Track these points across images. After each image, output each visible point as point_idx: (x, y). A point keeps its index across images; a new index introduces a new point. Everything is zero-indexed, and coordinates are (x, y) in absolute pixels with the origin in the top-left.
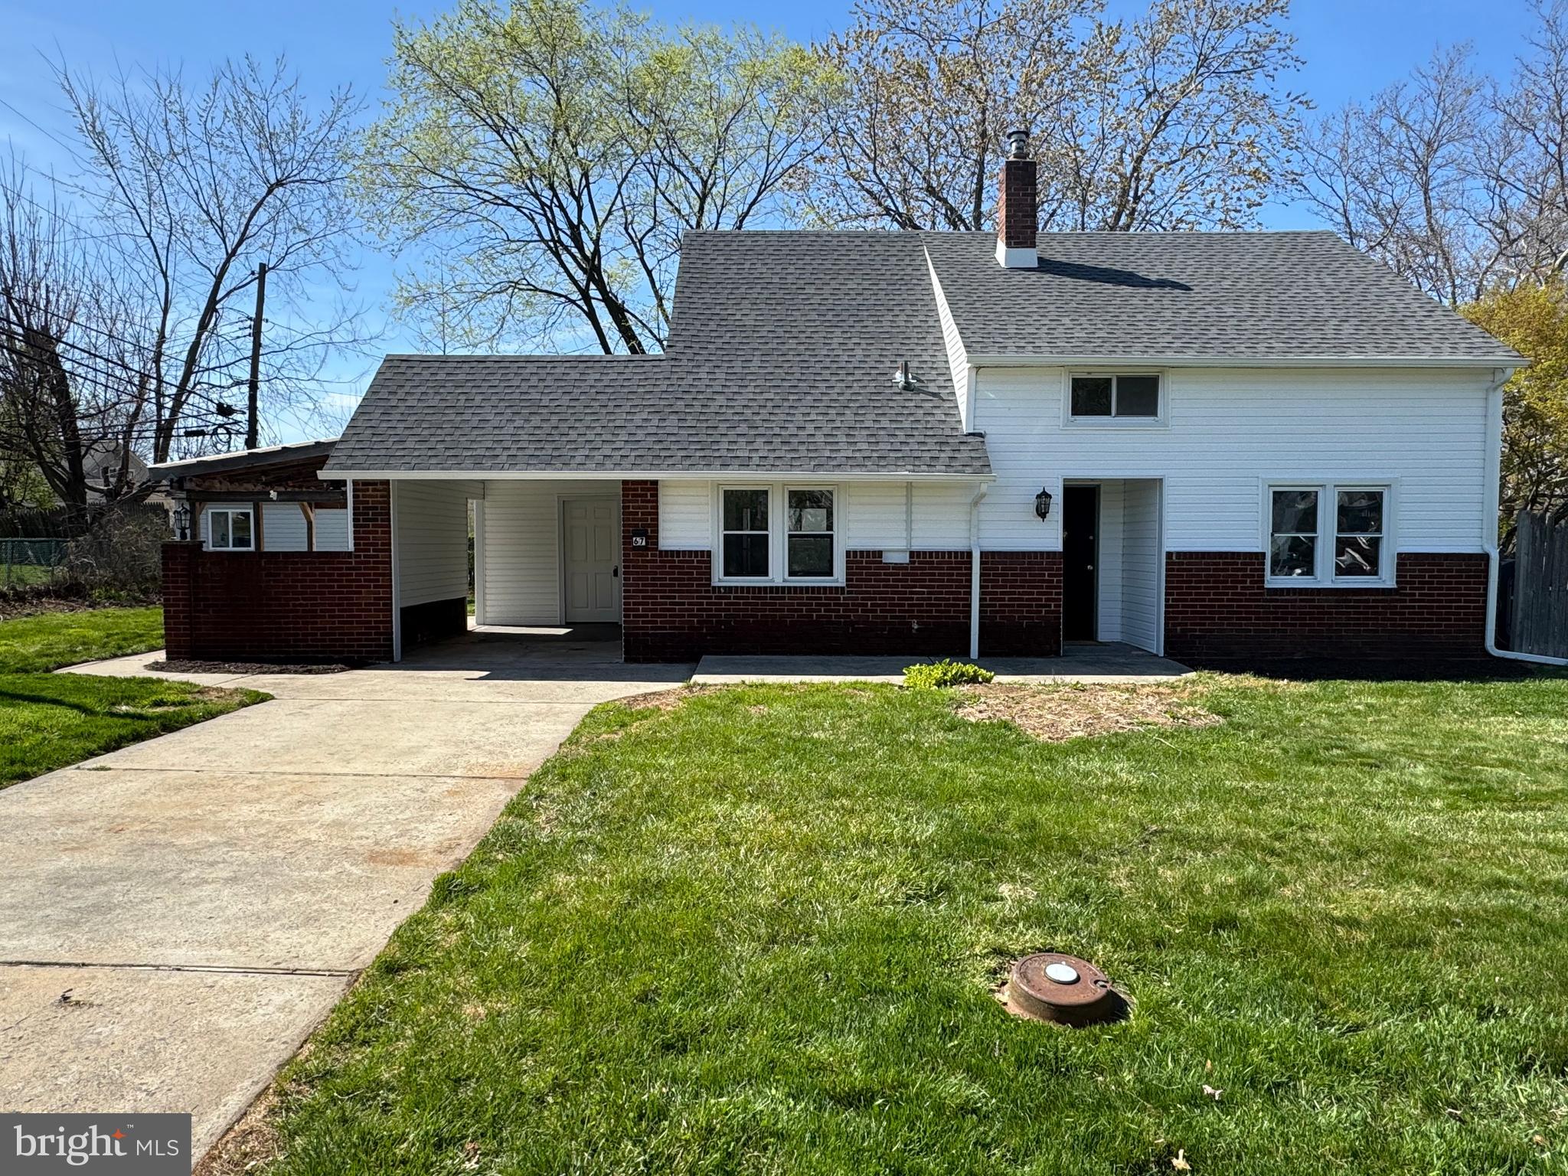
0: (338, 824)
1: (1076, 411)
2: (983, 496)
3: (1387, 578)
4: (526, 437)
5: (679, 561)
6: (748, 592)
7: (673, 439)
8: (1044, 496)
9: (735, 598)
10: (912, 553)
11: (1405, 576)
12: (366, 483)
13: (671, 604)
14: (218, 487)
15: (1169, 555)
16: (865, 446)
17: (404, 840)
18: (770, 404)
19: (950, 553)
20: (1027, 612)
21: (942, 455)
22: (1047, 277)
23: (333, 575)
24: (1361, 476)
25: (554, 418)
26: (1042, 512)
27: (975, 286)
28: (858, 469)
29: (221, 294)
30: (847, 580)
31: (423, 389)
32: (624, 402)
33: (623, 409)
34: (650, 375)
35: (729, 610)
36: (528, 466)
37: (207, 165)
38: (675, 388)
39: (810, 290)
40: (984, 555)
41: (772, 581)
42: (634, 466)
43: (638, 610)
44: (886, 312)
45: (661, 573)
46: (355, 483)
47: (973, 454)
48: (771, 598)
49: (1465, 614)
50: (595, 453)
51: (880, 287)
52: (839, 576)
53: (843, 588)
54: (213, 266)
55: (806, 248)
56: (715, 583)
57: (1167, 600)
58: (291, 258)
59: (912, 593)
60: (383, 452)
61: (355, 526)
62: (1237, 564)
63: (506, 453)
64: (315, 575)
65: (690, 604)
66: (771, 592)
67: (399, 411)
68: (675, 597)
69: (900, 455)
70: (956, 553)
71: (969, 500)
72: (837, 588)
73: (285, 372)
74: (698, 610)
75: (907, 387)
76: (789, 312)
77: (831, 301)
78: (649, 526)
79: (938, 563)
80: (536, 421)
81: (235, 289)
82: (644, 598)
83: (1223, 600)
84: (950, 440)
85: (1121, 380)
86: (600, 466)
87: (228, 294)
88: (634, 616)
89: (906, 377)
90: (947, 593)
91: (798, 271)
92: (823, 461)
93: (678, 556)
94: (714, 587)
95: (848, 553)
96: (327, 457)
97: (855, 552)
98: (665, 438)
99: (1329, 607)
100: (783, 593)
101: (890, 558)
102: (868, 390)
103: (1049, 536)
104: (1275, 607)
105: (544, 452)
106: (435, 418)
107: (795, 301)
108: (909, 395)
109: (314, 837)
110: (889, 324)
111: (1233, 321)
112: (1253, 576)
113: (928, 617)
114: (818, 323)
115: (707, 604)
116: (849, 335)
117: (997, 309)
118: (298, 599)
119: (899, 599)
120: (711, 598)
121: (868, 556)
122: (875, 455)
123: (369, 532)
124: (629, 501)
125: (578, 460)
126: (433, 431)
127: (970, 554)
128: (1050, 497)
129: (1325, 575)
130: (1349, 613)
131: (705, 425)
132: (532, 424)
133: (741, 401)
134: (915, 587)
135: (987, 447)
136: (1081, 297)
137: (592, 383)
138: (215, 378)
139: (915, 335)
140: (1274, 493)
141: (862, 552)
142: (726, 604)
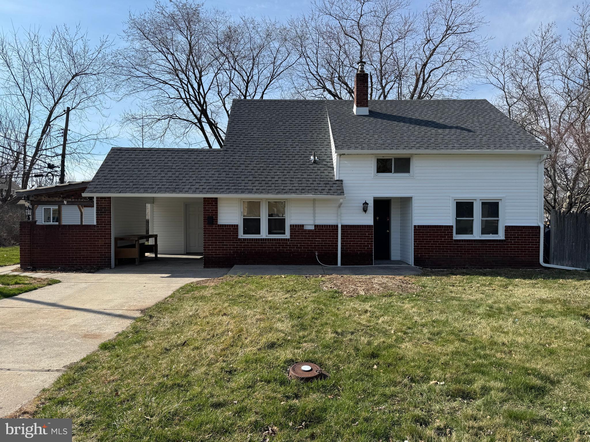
0: (75, 325)
1: (378, 171)
2: (341, 204)
3: (501, 236)
4: (165, 181)
5: (226, 229)
6: (252, 241)
7: (224, 182)
8: (366, 204)
9: (247, 243)
10: (315, 226)
11: (508, 235)
12: (102, 198)
13: (222, 245)
14: (43, 199)
15: (415, 226)
16: (297, 185)
17: (98, 331)
18: (262, 168)
19: (330, 226)
20: (360, 248)
21: (326, 188)
22: (372, 119)
23: (88, 234)
24: (490, 196)
25: (177, 173)
26: (365, 210)
27: (343, 122)
28: (294, 193)
29: (52, 119)
30: (291, 236)
31: (125, 161)
32: (205, 167)
33: (205, 170)
34: (216, 157)
35: (245, 247)
36: (166, 192)
37: (47, 67)
38: (226, 162)
39: (281, 123)
40: (342, 226)
41: (262, 236)
42: (207, 192)
43: (209, 247)
44: (309, 133)
45: (218, 233)
46: (97, 198)
47: (338, 188)
48: (261, 243)
49: (532, 250)
50: (193, 187)
51: (308, 122)
52: (287, 235)
53: (289, 239)
54: (49, 107)
55: (280, 106)
56: (240, 237)
57: (414, 244)
58: (82, 104)
59: (315, 241)
60: (108, 186)
61: (97, 215)
62: (442, 230)
63: (157, 187)
64: (81, 234)
65: (229, 245)
66: (261, 241)
67: (115, 170)
68: (224, 243)
69: (310, 188)
70: (332, 226)
71: (337, 206)
72: (286, 239)
73: (78, 151)
74: (233, 247)
75: (315, 162)
76: (272, 133)
77: (288, 128)
78: (214, 215)
79: (325, 229)
80: (170, 174)
81: (58, 117)
82: (212, 243)
83: (436, 244)
84: (330, 183)
85: (396, 159)
86: (194, 192)
87: (55, 119)
88: (208, 250)
89: (315, 158)
90: (329, 241)
91: (276, 116)
92: (280, 191)
93: (225, 227)
94: (239, 239)
95: (291, 225)
96: (86, 188)
97: (293, 225)
98: (220, 181)
99: (478, 247)
100: (266, 241)
101: (307, 228)
102: (300, 163)
103: (368, 219)
104: (457, 247)
105: (172, 186)
106: (130, 172)
107: (274, 128)
108: (315, 165)
109: (65, 329)
110: (310, 137)
111: (441, 136)
112: (449, 235)
113: (321, 250)
114: (282, 137)
115: (236, 245)
116: (294, 141)
117: (351, 132)
118: (74, 244)
119: (310, 243)
120: (238, 243)
121: (298, 227)
122: (300, 188)
123: (102, 217)
124: (206, 206)
125: (186, 190)
126: (128, 178)
127: (337, 226)
128: (368, 204)
129: (477, 235)
130: (487, 249)
131: (236, 176)
132: (168, 175)
133: (251, 167)
134: (317, 239)
135: (344, 185)
136: (383, 126)
137: (193, 159)
138: (49, 153)
139: (320, 141)
140: (456, 202)
141: (296, 225)
142: (244, 245)
